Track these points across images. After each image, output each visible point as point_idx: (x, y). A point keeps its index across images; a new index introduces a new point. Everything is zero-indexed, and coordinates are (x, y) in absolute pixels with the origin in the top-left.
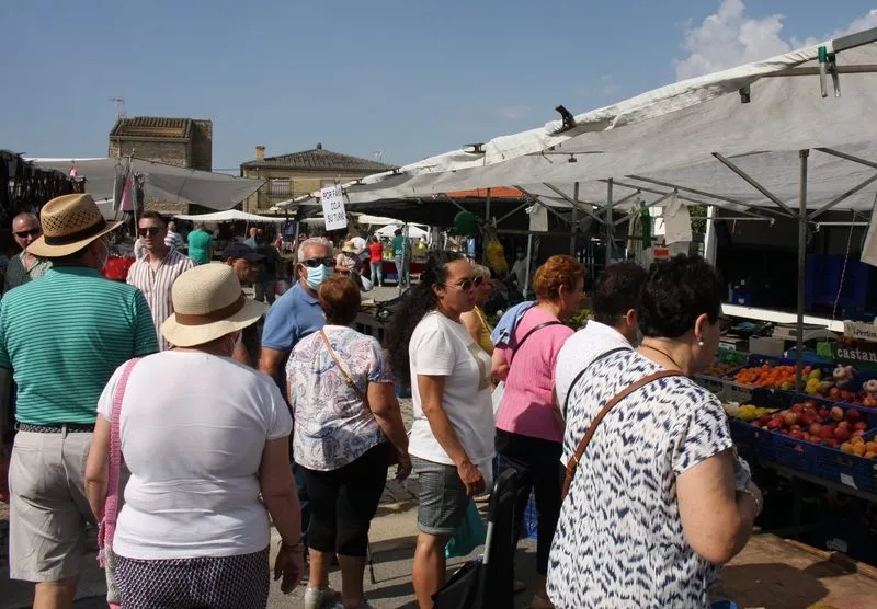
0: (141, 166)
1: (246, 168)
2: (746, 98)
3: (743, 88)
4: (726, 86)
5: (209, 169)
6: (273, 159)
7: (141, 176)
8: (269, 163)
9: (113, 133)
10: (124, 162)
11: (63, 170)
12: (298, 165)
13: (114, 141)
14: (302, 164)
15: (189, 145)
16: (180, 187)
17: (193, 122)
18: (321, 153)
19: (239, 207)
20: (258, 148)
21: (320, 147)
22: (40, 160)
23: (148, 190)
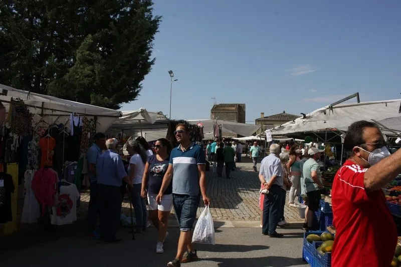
0: (221, 122)
1: (257, 121)
2: (325, 114)
3: (324, 111)
4: (322, 111)
5: (244, 122)
6: (267, 117)
7: (221, 125)
8: (266, 119)
9: (212, 110)
10: (215, 121)
11: (196, 124)
12: (276, 119)
13: (212, 112)
14: (278, 119)
15: (237, 114)
16: (234, 128)
17: (239, 105)
18: (285, 114)
19: (254, 135)
20: (262, 113)
21: (284, 112)
22: (189, 120)
23: (223, 130)
